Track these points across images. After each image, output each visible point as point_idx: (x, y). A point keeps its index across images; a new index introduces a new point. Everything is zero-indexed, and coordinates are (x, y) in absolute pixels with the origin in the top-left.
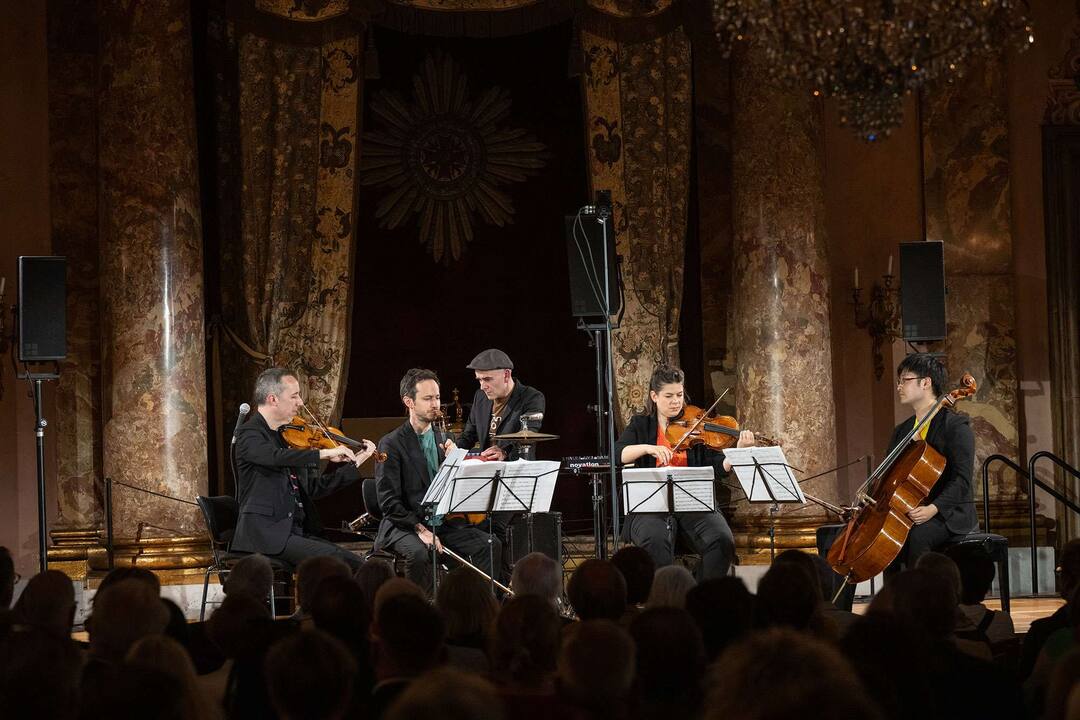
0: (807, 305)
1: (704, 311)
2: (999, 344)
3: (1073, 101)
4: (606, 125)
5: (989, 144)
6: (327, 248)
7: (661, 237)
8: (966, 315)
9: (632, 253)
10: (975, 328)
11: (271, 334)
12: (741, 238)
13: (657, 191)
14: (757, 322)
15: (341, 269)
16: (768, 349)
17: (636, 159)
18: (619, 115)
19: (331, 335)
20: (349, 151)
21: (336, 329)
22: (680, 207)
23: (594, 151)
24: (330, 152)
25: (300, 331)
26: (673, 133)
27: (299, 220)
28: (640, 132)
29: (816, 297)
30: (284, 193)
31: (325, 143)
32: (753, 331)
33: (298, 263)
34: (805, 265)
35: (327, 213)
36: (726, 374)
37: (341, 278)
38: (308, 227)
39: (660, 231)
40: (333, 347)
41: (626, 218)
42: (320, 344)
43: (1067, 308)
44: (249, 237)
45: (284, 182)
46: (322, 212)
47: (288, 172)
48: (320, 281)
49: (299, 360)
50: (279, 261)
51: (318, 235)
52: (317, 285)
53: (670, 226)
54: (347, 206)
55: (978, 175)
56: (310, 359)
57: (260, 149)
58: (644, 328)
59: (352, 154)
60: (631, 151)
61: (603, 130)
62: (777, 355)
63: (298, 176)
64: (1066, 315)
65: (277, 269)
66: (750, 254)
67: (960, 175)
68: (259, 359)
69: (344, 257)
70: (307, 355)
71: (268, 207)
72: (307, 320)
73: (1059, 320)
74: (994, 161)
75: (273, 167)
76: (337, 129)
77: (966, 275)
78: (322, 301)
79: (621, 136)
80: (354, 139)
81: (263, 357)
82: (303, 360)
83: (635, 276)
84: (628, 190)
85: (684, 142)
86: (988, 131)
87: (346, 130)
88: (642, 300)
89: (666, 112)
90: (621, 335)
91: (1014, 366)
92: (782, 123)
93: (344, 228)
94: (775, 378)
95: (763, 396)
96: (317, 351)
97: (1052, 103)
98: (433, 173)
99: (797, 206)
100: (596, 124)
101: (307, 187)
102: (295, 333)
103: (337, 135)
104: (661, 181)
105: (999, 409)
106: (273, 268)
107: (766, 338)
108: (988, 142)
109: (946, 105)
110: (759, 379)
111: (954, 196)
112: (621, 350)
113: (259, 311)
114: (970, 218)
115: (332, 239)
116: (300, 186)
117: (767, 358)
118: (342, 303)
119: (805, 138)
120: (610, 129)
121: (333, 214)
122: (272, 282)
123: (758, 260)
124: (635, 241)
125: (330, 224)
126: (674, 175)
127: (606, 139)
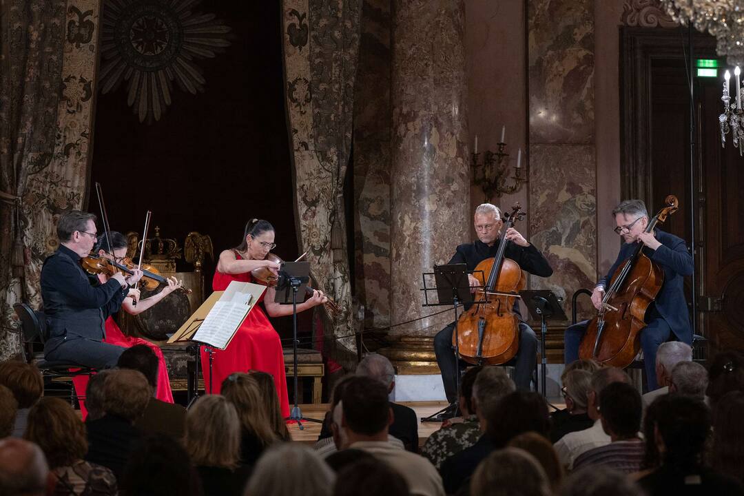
0: (453, 166)
1: (355, 167)
2: (583, 201)
3: (644, 7)
4: (298, 15)
5: (579, 40)
6: (71, 109)
7: (337, 108)
8: (559, 177)
9: (314, 121)
10: (565, 187)
11: (21, 179)
12: (401, 110)
13: (335, 71)
14: (413, 179)
15: (83, 127)
16: (422, 201)
17: (319, 44)
18: (307, 8)
19: (73, 181)
20: (92, 29)
21: (78, 176)
22: (351, 84)
23: (288, 36)
24: (75, 31)
25: (46, 177)
26: (349, 25)
27: (47, 85)
28: (323, 22)
29: (460, 160)
30: (37, 63)
31: (72, 22)
32: (409, 186)
33: (45, 122)
34: (452, 134)
35: (72, 80)
36: (372, 219)
37: (83, 134)
38: (55, 92)
39: (336, 104)
40: (75, 191)
41: (310, 91)
42: (63, 188)
43: (636, 172)
44: (5, 98)
45: (37, 53)
46: (67, 80)
47: (40, 46)
48: (65, 136)
49: (45, 201)
50: (31, 119)
51: (64, 98)
52: (62, 140)
53: (344, 99)
54: (90, 76)
55: (570, 64)
56: (55, 200)
57: (17, 25)
58: (321, 181)
59: (95, 33)
60: (315, 37)
61: (296, 20)
62: (428, 206)
63: (48, 49)
64: (635, 178)
65: (29, 125)
66: (408, 124)
67: (557, 63)
68: (9, 200)
69: (85, 117)
70: (52, 196)
71: (23, 75)
72: (52, 168)
73: (629, 182)
74: (583, 53)
75: (29, 41)
76: (83, 11)
77: (560, 143)
78: (66, 153)
79: (308, 24)
80: (96, 19)
81: (12, 197)
82: (48, 201)
83: (316, 140)
84: (312, 69)
85: (356, 32)
86: (579, 28)
87: (90, 13)
88: (320, 159)
89: (344, 7)
90: (305, 187)
91: (594, 218)
92: (437, 19)
93: (87, 94)
94: (426, 225)
95: (416, 239)
96: (61, 194)
97: (628, 7)
98: (140, 48)
99: (447, 87)
100: (290, 14)
101: (54, 58)
102: (41, 179)
103: (82, 16)
104: (339, 62)
105: (582, 252)
106: (26, 124)
107: (419, 192)
108: (579, 38)
109: (547, 7)
110: (413, 225)
111: (551, 80)
112: (304, 199)
113: (11, 159)
114: (563, 98)
115: (76, 102)
116: (49, 57)
117: (421, 208)
118: (83, 155)
119: (455, 31)
120: (301, 19)
121: (77, 81)
122: (24, 136)
123: (415, 129)
124: (316, 111)
125: (74, 90)
126: (347, 58)
127: (298, 27)
